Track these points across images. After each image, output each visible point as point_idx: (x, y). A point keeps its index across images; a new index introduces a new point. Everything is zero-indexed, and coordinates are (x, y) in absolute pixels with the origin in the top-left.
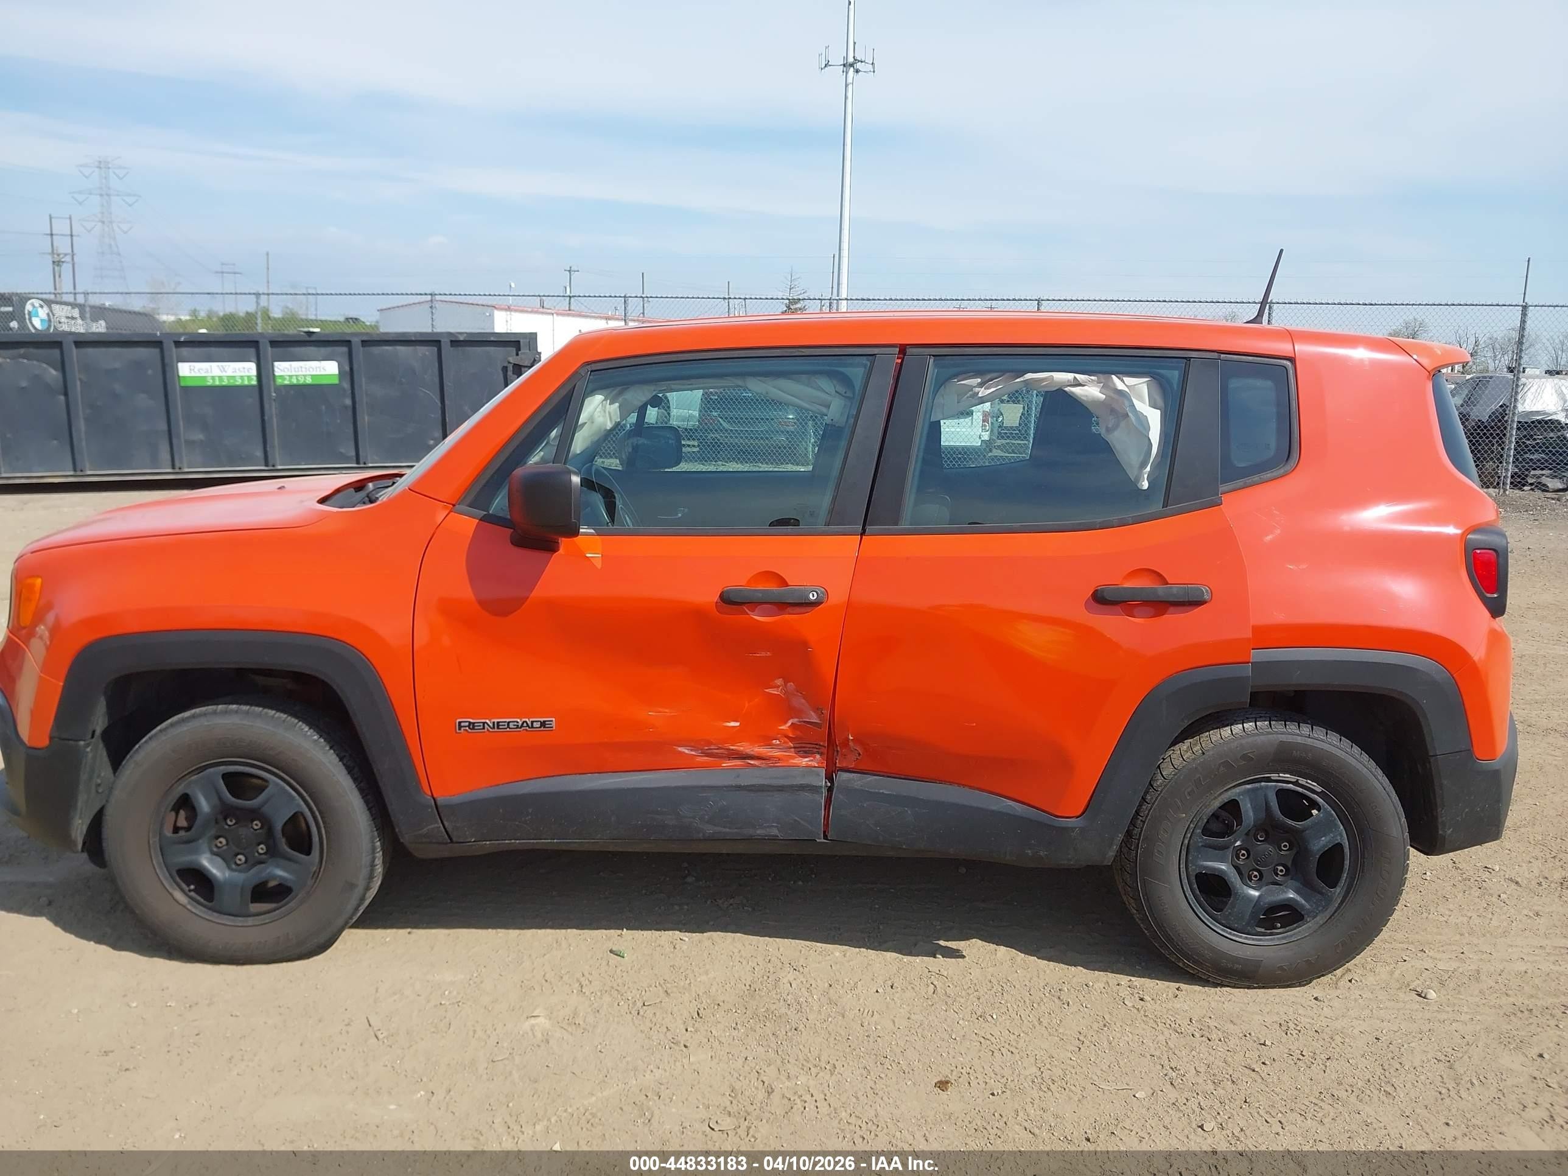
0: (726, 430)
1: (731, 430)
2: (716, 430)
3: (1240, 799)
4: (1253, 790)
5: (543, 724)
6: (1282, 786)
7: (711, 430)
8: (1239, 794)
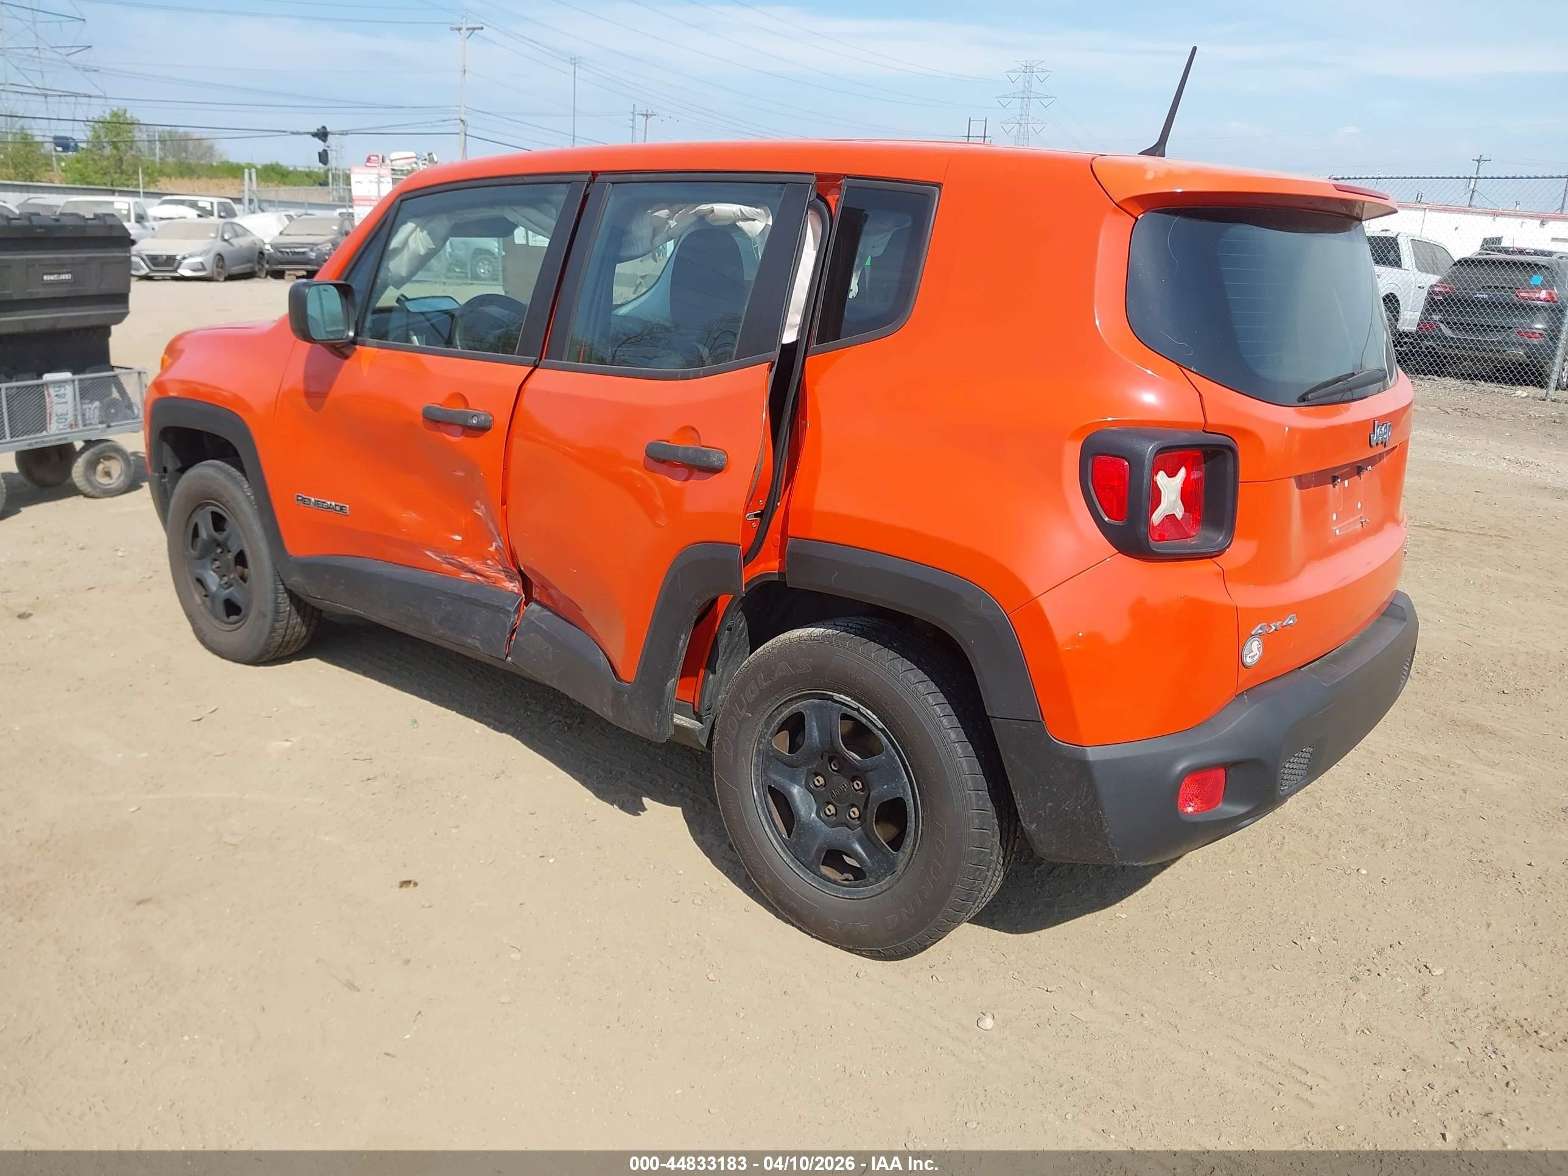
0: (1446, 338)
1: (1452, 339)
2: (1432, 337)
3: (806, 713)
4: (820, 706)
5: (342, 508)
6: (847, 711)
7: (1426, 337)
8: (806, 707)
